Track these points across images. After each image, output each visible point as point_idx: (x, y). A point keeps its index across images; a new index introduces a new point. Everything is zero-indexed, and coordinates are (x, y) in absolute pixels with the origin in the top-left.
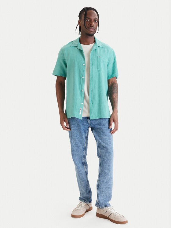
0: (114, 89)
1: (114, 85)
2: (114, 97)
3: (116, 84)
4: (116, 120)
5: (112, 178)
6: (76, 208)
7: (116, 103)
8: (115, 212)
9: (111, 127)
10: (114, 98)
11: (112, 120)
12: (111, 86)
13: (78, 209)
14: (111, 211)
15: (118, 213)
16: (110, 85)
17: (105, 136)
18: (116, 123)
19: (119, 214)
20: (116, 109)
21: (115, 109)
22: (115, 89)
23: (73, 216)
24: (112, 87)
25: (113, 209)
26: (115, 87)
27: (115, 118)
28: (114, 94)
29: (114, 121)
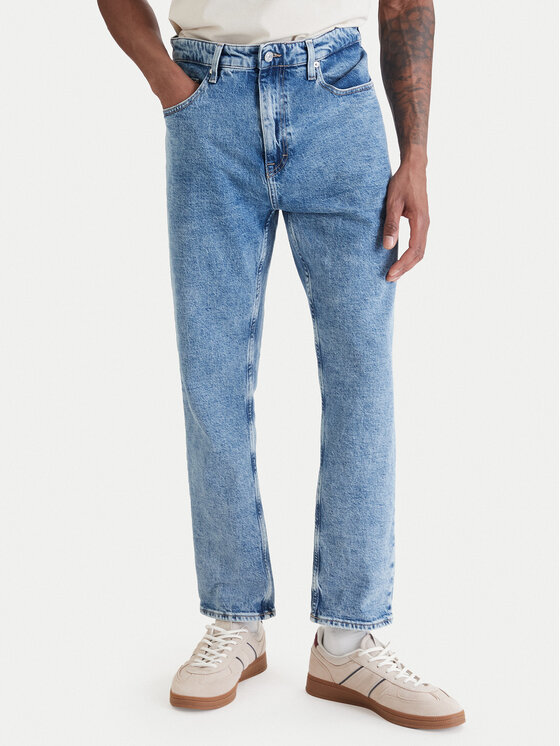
0: (413, 39)
1: (414, 16)
2: (415, 79)
3: (427, 13)
4: (418, 203)
5: (384, 470)
6: (192, 661)
7: (421, 116)
8: (402, 673)
9: (391, 243)
10: (410, 89)
11: (397, 206)
12: (398, 18)
13: (203, 663)
14: (381, 665)
15: (416, 677)
16: (390, 15)
17: (358, 252)
18: (420, 222)
19: (421, 682)
20: (421, 146)
21: (414, 147)
22: (421, 39)
23: (180, 702)
24: (404, 26)
25: (392, 658)
26: (421, 29)
27: (416, 194)
28: (414, 67)
29: (406, 212)
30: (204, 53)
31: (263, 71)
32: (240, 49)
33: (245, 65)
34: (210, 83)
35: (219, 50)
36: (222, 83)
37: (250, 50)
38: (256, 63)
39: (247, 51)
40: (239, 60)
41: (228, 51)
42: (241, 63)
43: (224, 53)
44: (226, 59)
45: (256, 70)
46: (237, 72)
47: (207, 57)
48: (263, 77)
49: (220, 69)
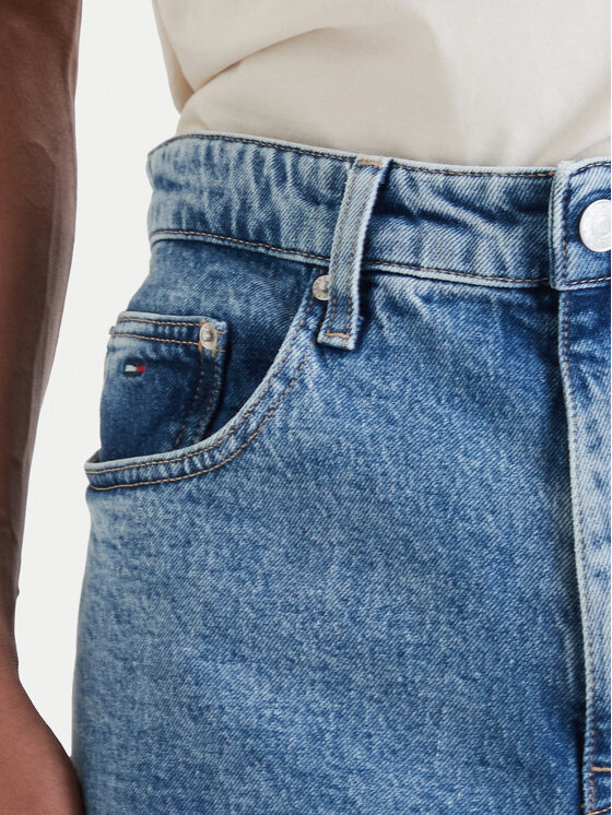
30: (286, 202)
31: (579, 302)
32: (463, 186)
33: (485, 264)
34: (323, 350)
35: (363, 190)
36: (384, 350)
37: (510, 193)
38: (539, 259)
39: (495, 195)
40: (455, 241)
41: (405, 193)
42: (469, 256)
43: (388, 206)
44: (398, 234)
45: (542, 294)
46: (449, 301)
47: (300, 220)
48: (579, 333)
49: (368, 283)
